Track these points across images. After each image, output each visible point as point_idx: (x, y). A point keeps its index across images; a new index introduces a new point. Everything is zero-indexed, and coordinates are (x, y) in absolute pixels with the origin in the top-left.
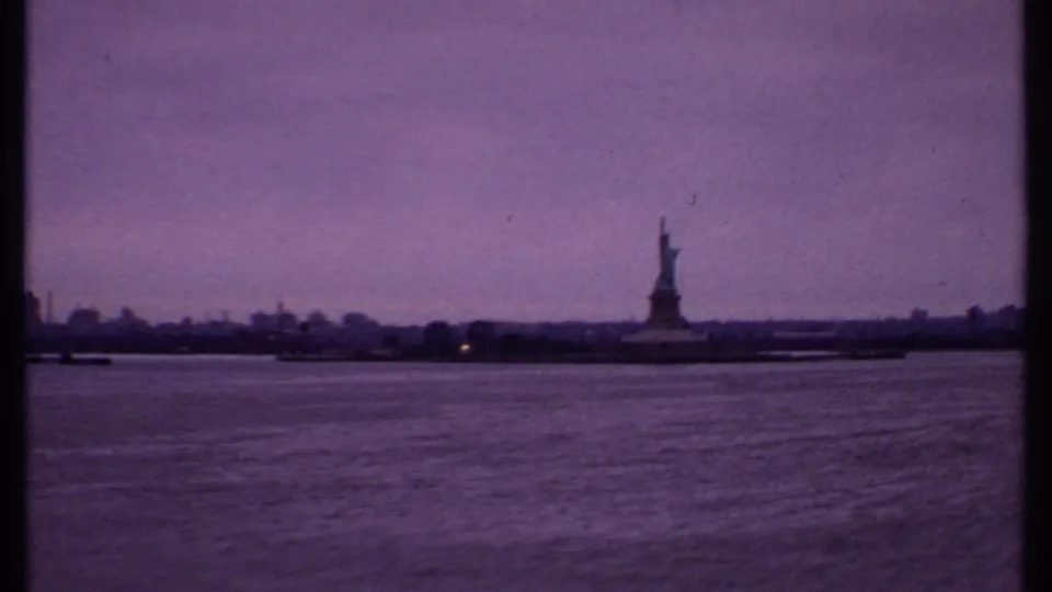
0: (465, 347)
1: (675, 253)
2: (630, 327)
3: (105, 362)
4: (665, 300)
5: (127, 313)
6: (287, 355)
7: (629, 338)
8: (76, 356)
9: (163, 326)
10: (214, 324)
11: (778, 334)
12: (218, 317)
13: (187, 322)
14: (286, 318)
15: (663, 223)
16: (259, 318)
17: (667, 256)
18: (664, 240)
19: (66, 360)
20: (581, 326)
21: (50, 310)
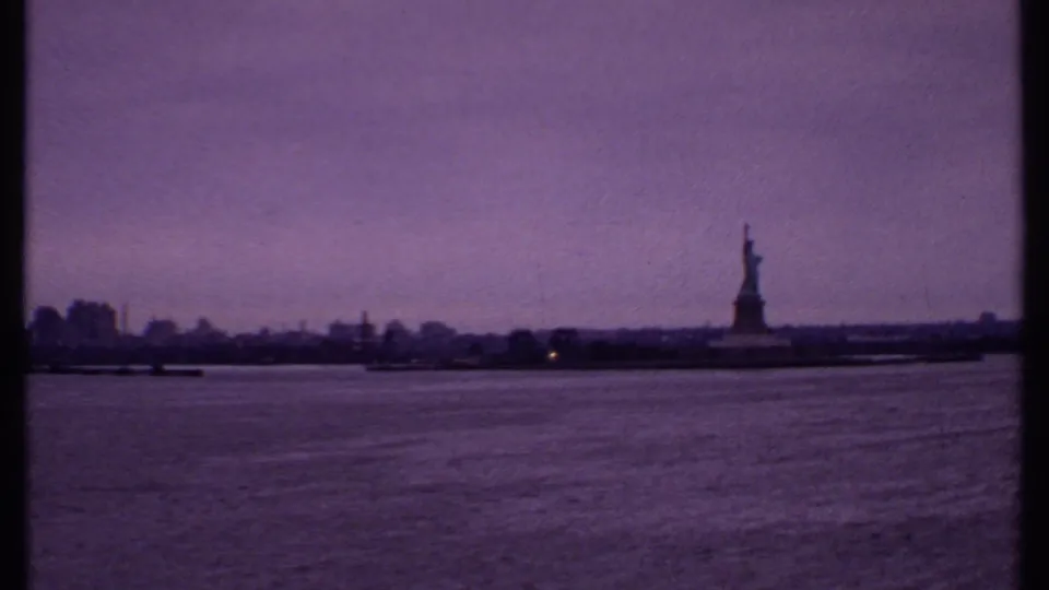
0: (553, 355)
1: (759, 260)
2: (718, 333)
3: (197, 374)
4: (749, 306)
5: (203, 323)
6: (376, 365)
7: (713, 344)
8: (167, 367)
9: (240, 337)
10: (293, 335)
11: (852, 338)
12: (295, 327)
13: (265, 332)
14: (366, 328)
16: (337, 327)
17: (751, 262)
18: (748, 246)
19: (158, 372)
20: (658, 332)
21: (125, 321)
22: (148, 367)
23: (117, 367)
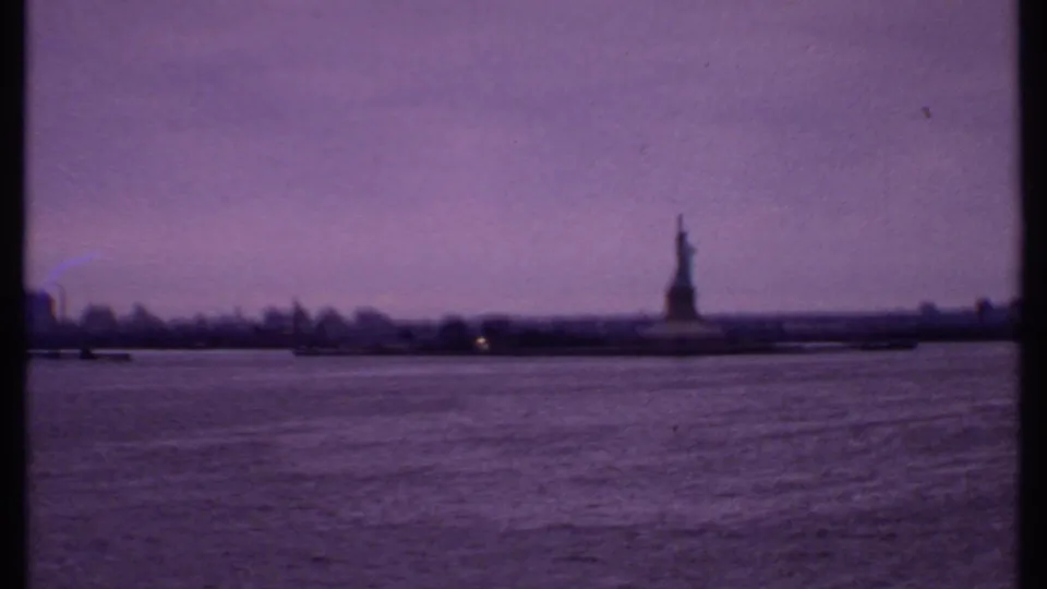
0: (481, 341)
1: (692, 250)
2: (645, 322)
3: (126, 358)
4: (681, 295)
5: (140, 308)
6: (303, 350)
7: (644, 332)
12: (230, 312)
14: (299, 315)
15: (680, 220)
16: (272, 315)
17: (684, 253)
18: (681, 238)
19: (87, 356)
21: (63, 307)
22: (77, 351)
23: (46, 351)
